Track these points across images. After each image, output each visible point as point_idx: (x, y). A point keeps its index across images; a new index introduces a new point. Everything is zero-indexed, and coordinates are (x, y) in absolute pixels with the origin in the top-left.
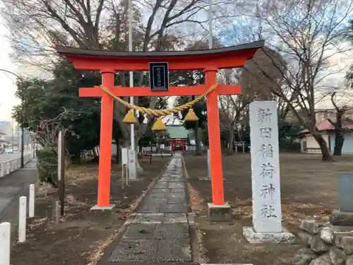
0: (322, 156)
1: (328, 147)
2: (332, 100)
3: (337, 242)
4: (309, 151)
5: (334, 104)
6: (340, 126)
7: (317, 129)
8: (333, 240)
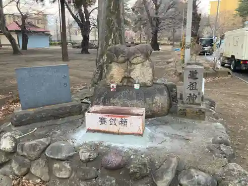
0: (12, 50)
1: (17, 43)
2: (17, 6)
3: (19, 151)
4: (3, 47)
5: (19, 10)
6: (25, 28)
7: (7, 29)
8: (15, 148)
